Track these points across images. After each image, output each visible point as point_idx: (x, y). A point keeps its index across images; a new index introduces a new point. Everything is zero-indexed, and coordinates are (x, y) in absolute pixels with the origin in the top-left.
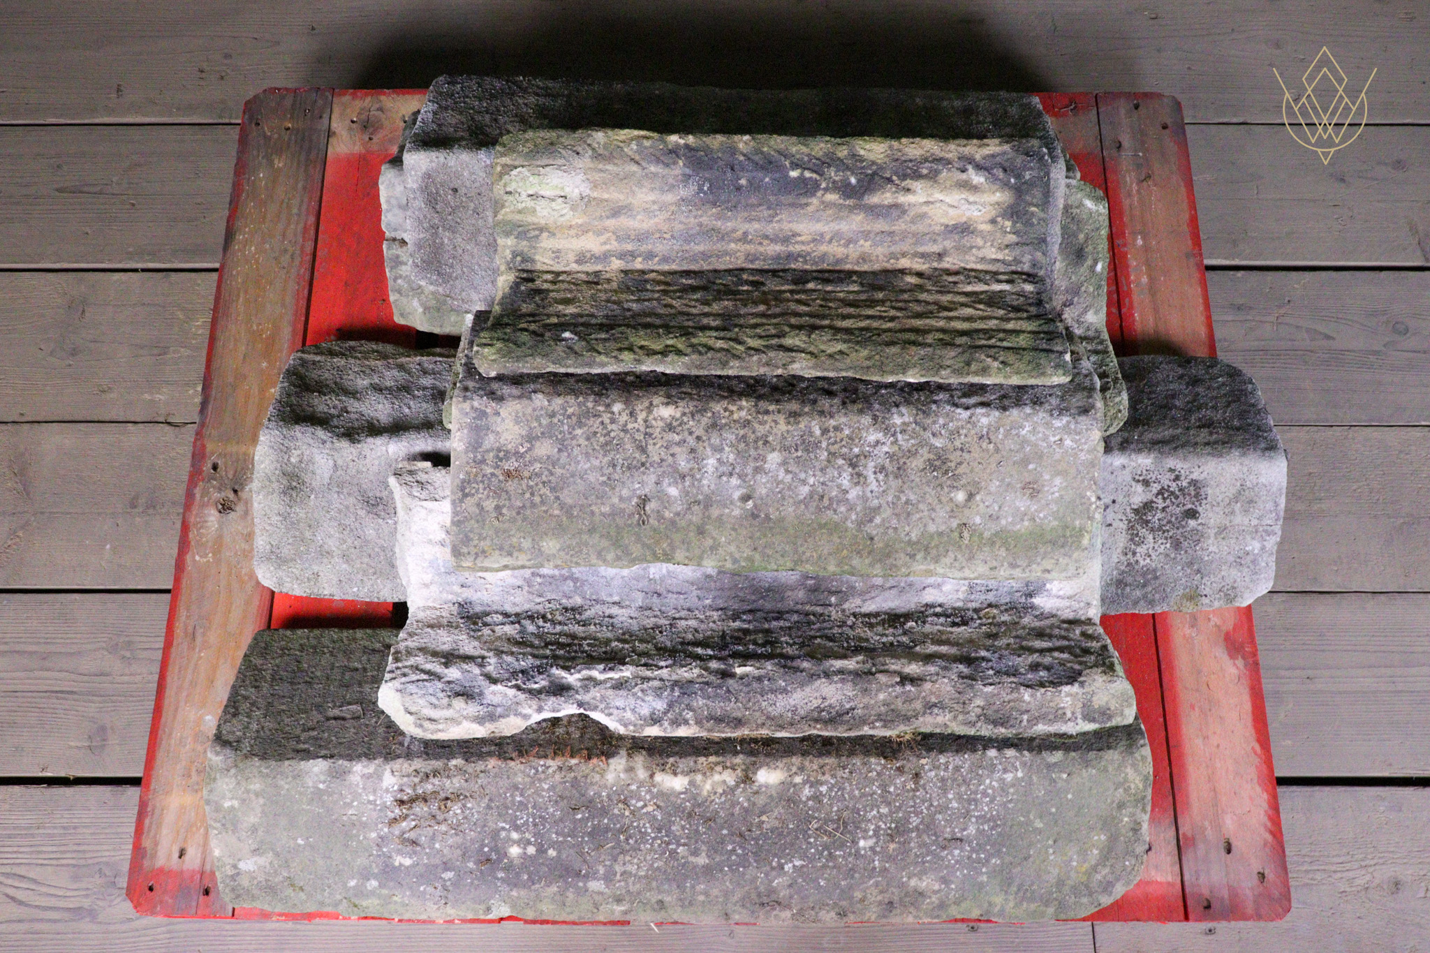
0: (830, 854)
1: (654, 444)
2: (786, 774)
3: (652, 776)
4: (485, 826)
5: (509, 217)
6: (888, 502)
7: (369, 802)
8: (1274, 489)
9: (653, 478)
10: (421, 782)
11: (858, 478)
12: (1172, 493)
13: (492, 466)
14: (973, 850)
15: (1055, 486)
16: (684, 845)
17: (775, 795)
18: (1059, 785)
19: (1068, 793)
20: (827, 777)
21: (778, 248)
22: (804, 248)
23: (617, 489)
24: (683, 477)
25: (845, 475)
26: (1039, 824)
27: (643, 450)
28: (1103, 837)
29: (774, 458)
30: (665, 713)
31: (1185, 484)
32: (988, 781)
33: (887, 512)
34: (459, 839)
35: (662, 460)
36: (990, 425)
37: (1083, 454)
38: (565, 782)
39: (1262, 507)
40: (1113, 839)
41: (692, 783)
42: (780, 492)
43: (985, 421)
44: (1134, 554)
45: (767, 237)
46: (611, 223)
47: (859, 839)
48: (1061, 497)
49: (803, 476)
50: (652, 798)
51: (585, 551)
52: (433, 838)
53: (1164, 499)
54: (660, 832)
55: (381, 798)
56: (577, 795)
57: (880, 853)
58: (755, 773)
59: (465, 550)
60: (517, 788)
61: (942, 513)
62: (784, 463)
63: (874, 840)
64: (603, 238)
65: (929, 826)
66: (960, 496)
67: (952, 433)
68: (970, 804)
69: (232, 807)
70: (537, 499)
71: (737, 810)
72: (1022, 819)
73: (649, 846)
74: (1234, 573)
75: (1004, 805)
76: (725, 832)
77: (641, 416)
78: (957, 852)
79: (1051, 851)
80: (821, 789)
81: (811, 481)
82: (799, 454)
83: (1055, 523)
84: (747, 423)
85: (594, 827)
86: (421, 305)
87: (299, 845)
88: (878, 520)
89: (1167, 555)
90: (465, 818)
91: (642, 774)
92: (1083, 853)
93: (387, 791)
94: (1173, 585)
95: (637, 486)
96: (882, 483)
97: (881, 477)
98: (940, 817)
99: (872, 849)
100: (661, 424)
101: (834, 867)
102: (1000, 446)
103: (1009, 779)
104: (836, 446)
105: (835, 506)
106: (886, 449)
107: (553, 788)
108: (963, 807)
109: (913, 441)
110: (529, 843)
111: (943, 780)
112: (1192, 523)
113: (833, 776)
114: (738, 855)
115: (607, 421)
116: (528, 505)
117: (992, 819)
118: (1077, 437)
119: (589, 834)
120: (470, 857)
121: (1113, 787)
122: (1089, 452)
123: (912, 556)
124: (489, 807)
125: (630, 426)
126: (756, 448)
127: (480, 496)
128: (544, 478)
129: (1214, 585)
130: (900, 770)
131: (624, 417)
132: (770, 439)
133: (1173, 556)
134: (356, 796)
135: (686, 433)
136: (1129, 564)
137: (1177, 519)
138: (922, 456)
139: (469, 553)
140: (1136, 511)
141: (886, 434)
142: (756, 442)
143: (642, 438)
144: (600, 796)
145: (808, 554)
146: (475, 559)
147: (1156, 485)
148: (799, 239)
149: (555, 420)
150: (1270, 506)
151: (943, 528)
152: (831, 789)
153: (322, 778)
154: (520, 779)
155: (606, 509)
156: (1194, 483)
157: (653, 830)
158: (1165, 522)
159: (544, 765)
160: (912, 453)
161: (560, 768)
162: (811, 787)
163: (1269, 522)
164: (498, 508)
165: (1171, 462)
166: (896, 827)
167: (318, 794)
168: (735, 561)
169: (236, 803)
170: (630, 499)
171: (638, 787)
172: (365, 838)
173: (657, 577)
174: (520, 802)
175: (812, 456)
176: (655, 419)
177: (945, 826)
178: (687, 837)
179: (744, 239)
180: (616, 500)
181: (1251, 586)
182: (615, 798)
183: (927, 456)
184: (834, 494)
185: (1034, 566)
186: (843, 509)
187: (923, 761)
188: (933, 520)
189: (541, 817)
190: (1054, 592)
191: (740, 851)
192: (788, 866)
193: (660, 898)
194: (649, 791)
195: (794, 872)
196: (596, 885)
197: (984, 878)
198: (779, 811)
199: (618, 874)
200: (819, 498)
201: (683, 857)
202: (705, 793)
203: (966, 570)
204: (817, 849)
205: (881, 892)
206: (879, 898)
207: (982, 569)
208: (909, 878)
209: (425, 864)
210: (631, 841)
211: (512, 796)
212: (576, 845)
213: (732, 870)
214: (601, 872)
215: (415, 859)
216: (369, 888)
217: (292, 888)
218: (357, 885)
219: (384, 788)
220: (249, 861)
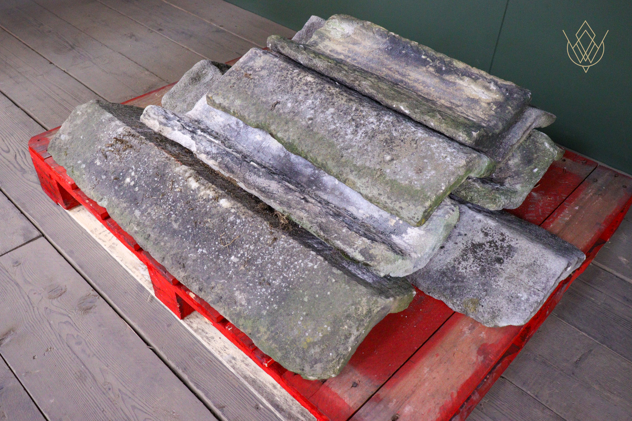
0: (218, 255)
1: (297, 87)
2: (231, 206)
3: (189, 177)
4: (129, 164)
6: (358, 146)
7: (109, 134)
8: (551, 272)
9: (287, 98)
10: (127, 136)
11: (355, 132)
12: (496, 246)
13: (244, 71)
14: (270, 294)
15: (430, 174)
16: (176, 215)
17: (220, 212)
18: (328, 284)
19: (329, 291)
20: (243, 217)
21: (400, 77)
22: (409, 81)
23: (273, 95)
24: (297, 102)
25: (351, 128)
26: (306, 300)
27: (292, 87)
28: (329, 329)
29: (332, 110)
31: (505, 245)
32: (300, 261)
33: (355, 149)
34: (118, 164)
35: (295, 93)
36: (421, 137)
37: (452, 167)
38: (163, 163)
39: (539, 277)
40: (334, 333)
41: (199, 188)
42: (323, 123)
43: (419, 135)
44: (459, 263)
45: (398, 72)
46: (351, 46)
47: (233, 255)
48: (430, 179)
49: (336, 121)
50: (182, 186)
52: (112, 159)
53: (490, 246)
54: (173, 203)
55: (113, 135)
56: (162, 170)
57: (235, 268)
58: (221, 199)
60: (149, 156)
61: (376, 161)
62: (333, 114)
63: (238, 260)
64: (344, 48)
65: (262, 269)
66: (388, 158)
67: (403, 132)
68: (285, 268)
69: (78, 114)
70: (247, 87)
71: (203, 210)
72: (301, 292)
73: (165, 207)
74: (504, 302)
75: (299, 278)
76: (192, 218)
77: (301, 77)
78: (264, 290)
79: (302, 318)
80: (237, 221)
81: (338, 125)
82: (341, 113)
83: (419, 189)
84: (332, 95)
85: (157, 187)
87: (80, 138)
88: (350, 151)
89: (475, 274)
90: (127, 157)
91: (187, 174)
92: (315, 331)
93: (117, 133)
94: (469, 290)
95: (280, 98)
96: (362, 138)
97: (363, 135)
98: (270, 266)
99: (234, 263)
100: (305, 81)
101: (215, 263)
102: (419, 147)
103: (309, 266)
104: (356, 117)
105: (338, 138)
106: (373, 126)
107: (158, 162)
108: (282, 268)
109: (385, 128)
110: (134, 180)
111: (284, 248)
112: (498, 266)
113: (246, 218)
114: (188, 232)
115: (289, 73)
116: (243, 87)
117: (290, 283)
118: (454, 159)
119: (153, 189)
120: (115, 174)
121: (351, 302)
122: (455, 167)
123: (352, 171)
124: (136, 157)
125: (295, 78)
126: (328, 104)
127: (233, 77)
128: (255, 82)
129: (490, 303)
130: (272, 233)
131: (295, 75)
132: (336, 104)
133: (478, 275)
134: (108, 130)
135: (310, 88)
136: (454, 267)
137: (491, 259)
138: (385, 136)
139: (214, 92)
140: (473, 245)
141: (377, 121)
142: (330, 102)
143: (295, 83)
144: (168, 175)
145: (315, 150)
147: (490, 237)
148: (409, 77)
149: (275, 66)
150: (544, 279)
151: (372, 166)
152: (240, 223)
153: (106, 118)
155: (264, 100)
156: (509, 246)
157: (173, 199)
158: (484, 258)
159: (163, 154)
160: (382, 133)
161: (167, 157)
162: (234, 217)
163: (538, 288)
164: (234, 83)
165: (504, 230)
166: (250, 259)
167: (101, 123)
169: (80, 114)
170: (274, 100)
171: (182, 179)
172: (97, 147)
174: (145, 161)
175: (345, 116)
176: (304, 79)
177: (268, 272)
178: (179, 212)
179: (390, 69)
180: (270, 99)
181: (510, 315)
182: (172, 178)
183: (387, 136)
184: (342, 133)
185: (398, 203)
186: (340, 140)
187: (283, 236)
188: (370, 161)
189: (146, 172)
190: (404, 239)
191: (190, 231)
192: (200, 250)
193: (150, 233)
194: (183, 183)
195: (200, 255)
196: (137, 213)
197: (264, 313)
198: (216, 221)
199: (147, 213)
200: (335, 132)
201: (171, 220)
202: (199, 196)
203: (368, 189)
204: (215, 249)
205: (222, 289)
206: (219, 292)
207: (375, 192)
208: (237, 290)
209: (102, 168)
210: (162, 201)
211: (145, 157)
212: (146, 191)
213: (181, 237)
214: (143, 208)
215: (101, 164)
216: (81, 167)
217: (65, 153)
218: (80, 164)
219: (117, 131)
220: (65, 136)
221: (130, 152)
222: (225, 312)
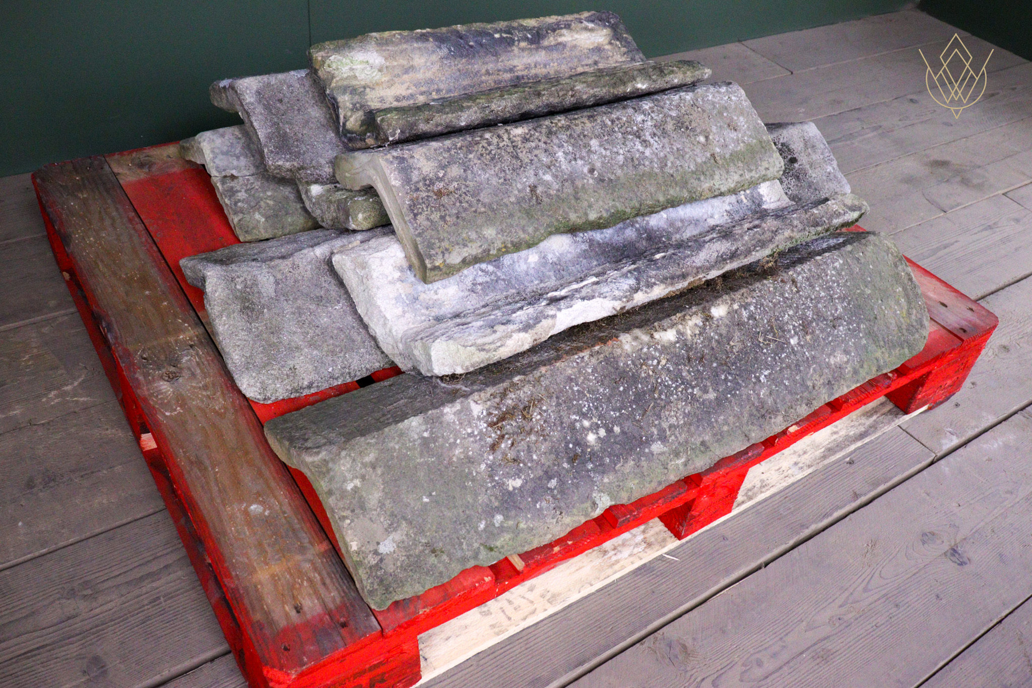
0: (780, 358)
1: (522, 152)
2: (727, 306)
3: (652, 336)
4: (562, 423)
5: (340, 84)
6: (668, 152)
7: (469, 435)
8: (818, 138)
9: (532, 172)
10: (502, 400)
11: (645, 143)
13: (425, 191)
14: (848, 324)
15: (742, 122)
16: (697, 385)
17: (729, 323)
18: (862, 261)
19: (869, 266)
20: (750, 300)
21: (509, 75)
22: (523, 72)
23: (514, 185)
24: (549, 167)
25: (637, 143)
26: (868, 292)
27: (517, 158)
28: (900, 289)
29: (594, 143)
30: (638, 284)
31: (780, 146)
32: (829, 272)
33: (671, 158)
34: (548, 444)
35: (531, 160)
36: (692, 99)
38: (601, 362)
39: (819, 148)
40: (905, 289)
41: (678, 333)
42: (608, 163)
43: (688, 97)
45: (500, 70)
46: (406, 77)
47: (789, 339)
48: (748, 127)
49: (615, 150)
50: (661, 354)
51: (513, 231)
52: (529, 450)
54: (677, 381)
55: (476, 427)
56: (613, 370)
57: (805, 345)
58: (710, 312)
59: (433, 252)
60: (571, 380)
61: (698, 150)
62: (601, 145)
63: (797, 337)
64: (405, 87)
65: (819, 315)
66: (702, 139)
67: (677, 107)
68: (830, 291)
69: (356, 487)
70: (465, 205)
71: (714, 344)
72: (859, 291)
73: (675, 396)
75: (845, 285)
76: (715, 365)
77: (505, 137)
78: (841, 328)
79: (884, 308)
80: (751, 309)
81: (621, 151)
82: (606, 138)
83: (755, 141)
84: (568, 128)
85: (636, 394)
86: (262, 216)
87: (426, 505)
88: (669, 164)
90: (545, 421)
91: (645, 338)
92: (898, 303)
93: (479, 418)
95: (525, 180)
96: (659, 143)
97: (657, 139)
98: (820, 305)
99: (799, 344)
100: (519, 138)
101: (787, 367)
102: (704, 108)
103: (838, 266)
104: (624, 128)
105: (642, 163)
106: (650, 123)
107: (595, 370)
108: (828, 294)
109: (661, 116)
110: (598, 427)
111: (808, 279)
112: (796, 165)
113: (753, 297)
114: (731, 382)
115: (486, 145)
116: (461, 210)
117: (845, 297)
118: (736, 95)
119: (634, 402)
120: (563, 458)
121: (886, 255)
123: (698, 180)
124: (558, 405)
125: (501, 145)
126: (582, 140)
127: (426, 213)
128: (464, 190)
130: (784, 281)
131: (495, 140)
132: (586, 133)
133: (800, 184)
134: (456, 434)
135: (537, 141)
137: (788, 166)
138: (670, 123)
139: (437, 254)
141: (645, 116)
142: (579, 136)
143: (512, 150)
144: (628, 366)
146: (443, 256)
148: (518, 68)
149: (452, 152)
150: (822, 146)
151: (704, 159)
152: (756, 308)
153: (424, 427)
154: (570, 372)
155: (513, 200)
156: (783, 144)
157: (672, 380)
159: (579, 357)
160: (664, 122)
161: (592, 355)
162: (745, 309)
163: (827, 155)
164: (443, 218)
166: (803, 323)
167: (425, 442)
168: (607, 211)
169: (357, 482)
170: (524, 189)
171: (648, 349)
172: (477, 472)
173: (555, 260)
174: (578, 391)
175: (614, 137)
176: (515, 136)
177: (826, 311)
178: (696, 379)
179: (488, 73)
180: (516, 192)
181: (842, 189)
182: (637, 362)
183: (672, 122)
184: (637, 155)
186: (647, 163)
187: (791, 273)
188: (697, 156)
189: (597, 399)
190: (768, 201)
191: (730, 378)
192: (762, 378)
193: (701, 439)
194: (656, 349)
195: (767, 381)
196: (657, 447)
197: (864, 342)
198: (737, 335)
199: (667, 430)
200: (632, 161)
201: (700, 397)
202: (689, 337)
203: (729, 180)
204: (772, 357)
205: (820, 376)
206: (822, 381)
207: (736, 177)
208: (829, 358)
209: (532, 479)
210: (663, 397)
211: (571, 388)
212: (631, 415)
213: (733, 395)
214: (656, 433)
215: (523, 477)
216: (497, 525)
217: (433, 555)
218: (487, 526)
219: (476, 416)
220: (387, 542)
221: (541, 409)
222: (848, 387)
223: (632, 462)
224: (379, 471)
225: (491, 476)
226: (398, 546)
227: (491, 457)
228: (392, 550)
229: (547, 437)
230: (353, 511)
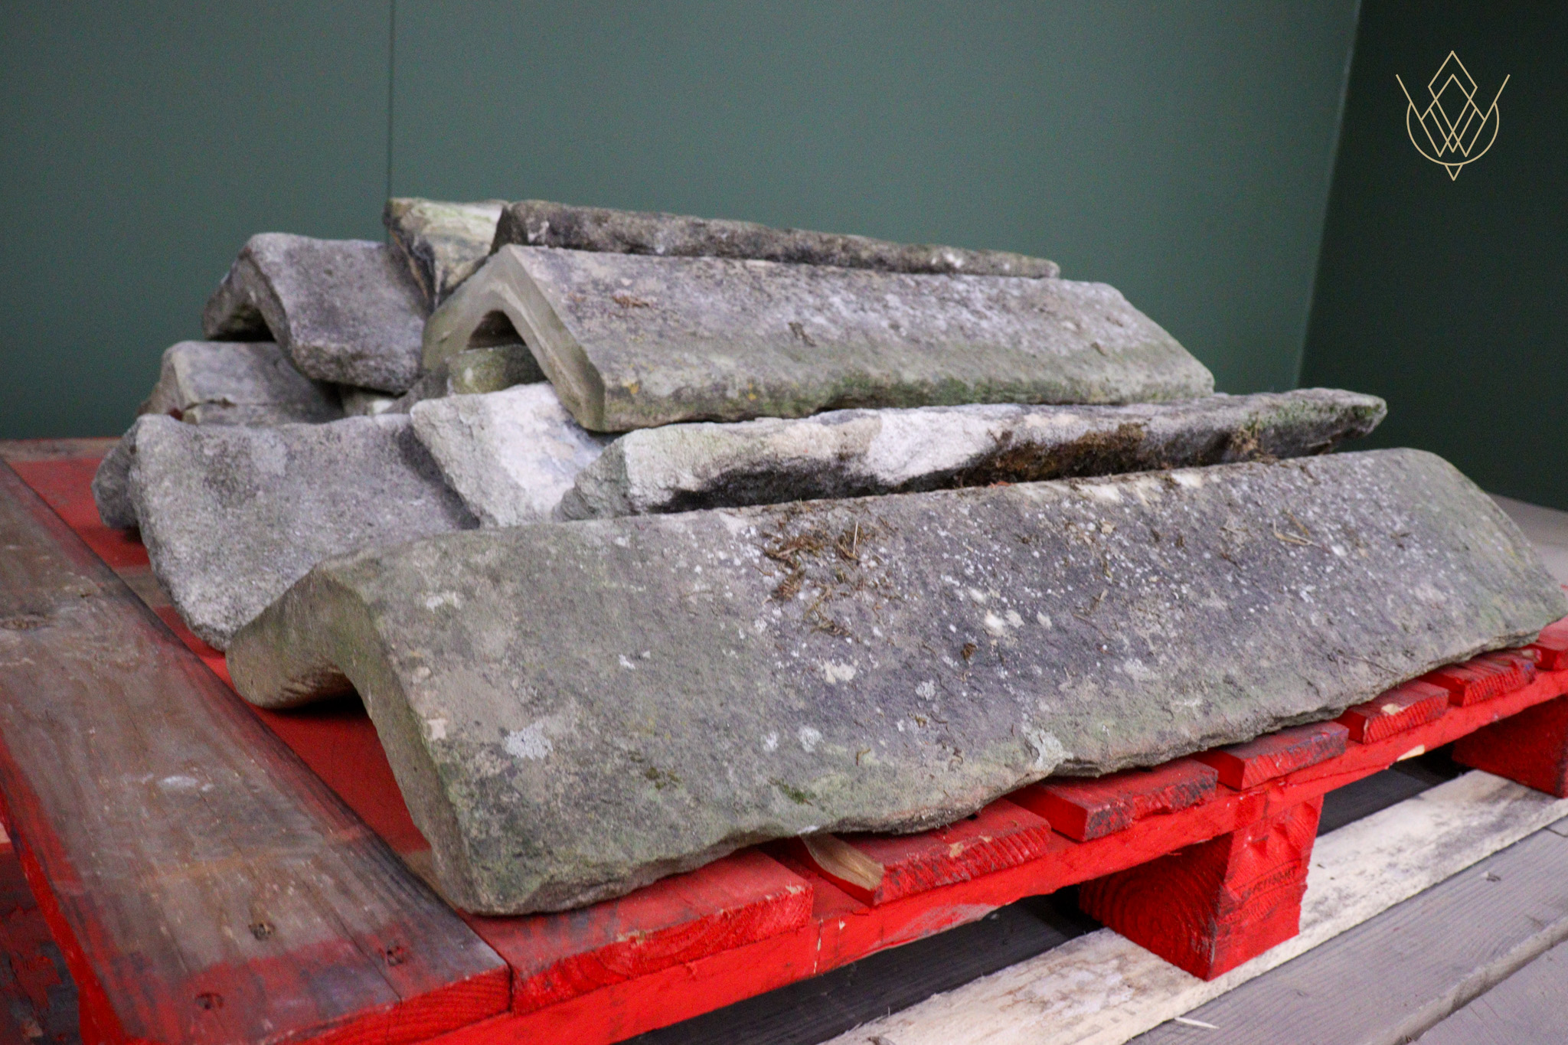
1: (769, 285)
2: (1200, 477)
3: (1074, 488)
4: (925, 584)
5: (438, 232)
7: (722, 563)
9: (790, 309)
10: (788, 519)
11: (978, 314)
13: (597, 296)
16: (1184, 581)
17: (1212, 500)
20: (1236, 475)
23: (760, 318)
24: (820, 310)
25: (965, 312)
26: (1436, 509)
27: (762, 290)
33: (1027, 337)
35: (787, 297)
38: (984, 505)
41: (1122, 492)
42: (920, 324)
47: (1329, 546)
49: (929, 312)
50: (1099, 517)
52: (862, 616)
54: (1143, 566)
55: (738, 552)
56: (1011, 521)
57: (1361, 561)
58: (1171, 478)
59: (616, 366)
60: (931, 518)
61: (1068, 336)
63: (1342, 547)
65: (1367, 524)
69: (448, 607)
70: (673, 324)
71: (1195, 524)
72: (1419, 506)
73: (1147, 589)
75: (1392, 493)
76: (1207, 556)
77: (738, 266)
78: (1414, 550)
80: (1244, 488)
81: (940, 316)
82: (911, 297)
83: (1154, 342)
85: (1068, 569)
90: (888, 574)
91: (1065, 491)
92: (1492, 535)
93: (742, 539)
95: (779, 315)
97: (996, 312)
98: (1362, 511)
99: (1350, 557)
100: (762, 271)
104: (938, 293)
110: (1004, 607)
114: (1246, 588)
116: (666, 328)
119: (1069, 581)
120: (939, 646)
124: (912, 551)
125: (732, 272)
127: (600, 319)
128: (669, 307)
130: (1286, 467)
132: (875, 286)
134: (693, 555)
139: (624, 369)
142: (864, 287)
143: (751, 280)
144: (1039, 520)
146: (637, 374)
151: (1081, 347)
152: (1252, 488)
153: (616, 531)
154: (925, 506)
155: (762, 332)
157: (1132, 562)
161: (962, 494)
162: (1234, 487)
166: (1344, 527)
168: (933, 374)
169: (455, 599)
170: (780, 325)
171: (1072, 504)
172: (747, 634)
174: (948, 538)
176: (755, 268)
177: (1377, 521)
178: (1178, 570)
180: (766, 326)
182: (1057, 520)
184: (969, 325)
189: (990, 561)
191: (1244, 582)
192: (1304, 596)
193: (1223, 673)
194: (1087, 508)
195: (1316, 601)
196: (1136, 669)
197: (1463, 578)
198: (1233, 519)
199: (1149, 642)
200: (961, 329)
201: (1197, 601)
202: (1146, 504)
204: (1309, 566)
205: (1410, 614)
206: (1416, 622)
208: (1413, 589)
209: (877, 672)
210: (1124, 585)
212: (1068, 602)
213: (1259, 611)
214: (1127, 642)
215: (856, 663)
216: (808, 748)
217: (652, 783)
218: (783, 746)
219: (735, 535)
220: (528, 734)
221: (875, 549)
223: (1092, 686)
224: (509, 588)
225: (783, 649)
226: (558, 749)
227: (777, 612)
228: (542, 754)
229: (897, 602)
230: (439, 652)
